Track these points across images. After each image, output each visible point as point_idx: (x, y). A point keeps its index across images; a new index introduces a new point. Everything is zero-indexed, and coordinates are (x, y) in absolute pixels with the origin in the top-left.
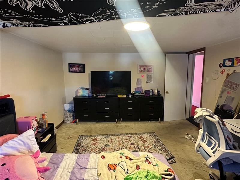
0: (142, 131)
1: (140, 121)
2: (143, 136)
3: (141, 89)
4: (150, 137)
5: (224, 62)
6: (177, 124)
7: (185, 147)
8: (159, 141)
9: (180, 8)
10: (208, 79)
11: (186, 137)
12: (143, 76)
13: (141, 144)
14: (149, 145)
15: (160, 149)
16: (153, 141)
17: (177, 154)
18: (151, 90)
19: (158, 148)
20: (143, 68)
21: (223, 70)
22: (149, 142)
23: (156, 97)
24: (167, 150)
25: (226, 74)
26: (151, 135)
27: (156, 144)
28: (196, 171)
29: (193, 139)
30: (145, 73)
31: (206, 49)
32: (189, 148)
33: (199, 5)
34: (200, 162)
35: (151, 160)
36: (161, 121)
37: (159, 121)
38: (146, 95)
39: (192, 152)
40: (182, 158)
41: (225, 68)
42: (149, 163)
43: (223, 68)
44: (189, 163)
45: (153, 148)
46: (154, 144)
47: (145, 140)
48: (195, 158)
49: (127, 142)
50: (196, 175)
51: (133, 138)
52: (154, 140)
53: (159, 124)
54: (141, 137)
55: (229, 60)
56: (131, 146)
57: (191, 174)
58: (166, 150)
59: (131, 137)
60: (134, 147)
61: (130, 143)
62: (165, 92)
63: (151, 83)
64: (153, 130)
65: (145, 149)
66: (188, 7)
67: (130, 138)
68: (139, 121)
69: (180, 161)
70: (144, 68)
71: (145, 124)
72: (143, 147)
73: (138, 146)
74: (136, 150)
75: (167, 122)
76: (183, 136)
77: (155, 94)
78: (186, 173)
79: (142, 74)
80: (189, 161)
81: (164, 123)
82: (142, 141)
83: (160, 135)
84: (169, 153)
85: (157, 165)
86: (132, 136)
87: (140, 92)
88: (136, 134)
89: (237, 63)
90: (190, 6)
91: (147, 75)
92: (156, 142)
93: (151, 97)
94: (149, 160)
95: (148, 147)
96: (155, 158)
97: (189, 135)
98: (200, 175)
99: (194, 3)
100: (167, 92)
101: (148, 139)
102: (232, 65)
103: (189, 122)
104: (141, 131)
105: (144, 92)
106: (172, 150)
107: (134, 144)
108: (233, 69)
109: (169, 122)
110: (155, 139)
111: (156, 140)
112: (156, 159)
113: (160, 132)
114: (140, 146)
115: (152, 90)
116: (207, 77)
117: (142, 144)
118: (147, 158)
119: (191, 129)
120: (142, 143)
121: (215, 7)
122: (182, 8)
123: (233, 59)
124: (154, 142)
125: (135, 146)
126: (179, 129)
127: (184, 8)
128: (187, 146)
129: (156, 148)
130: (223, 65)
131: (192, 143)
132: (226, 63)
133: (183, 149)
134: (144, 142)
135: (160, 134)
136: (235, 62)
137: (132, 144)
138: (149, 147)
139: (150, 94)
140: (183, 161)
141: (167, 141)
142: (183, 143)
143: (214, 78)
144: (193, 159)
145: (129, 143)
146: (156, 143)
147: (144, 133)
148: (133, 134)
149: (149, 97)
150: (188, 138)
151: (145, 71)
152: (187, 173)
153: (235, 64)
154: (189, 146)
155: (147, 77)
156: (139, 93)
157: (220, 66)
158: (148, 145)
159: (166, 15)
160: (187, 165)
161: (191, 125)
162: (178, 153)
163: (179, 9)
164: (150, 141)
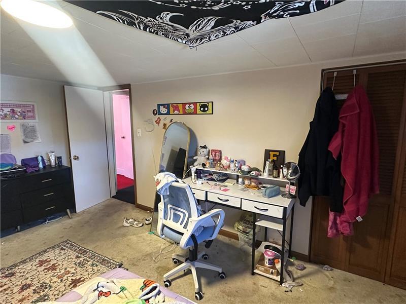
0: (38, 250)
1: (20, 231)
2: (44, 258)
3: (11, 158)
4: (63, 252)
5: (159, 108)
6: (102, 210)
7: (130, 239)
8: (84, 252)
9: (147, 18)
10: (139, 130)
11: (125, 224)
12: (12, 128)
13: (49, 276)
14: (68, 269)
15: (93, 265)
16: (71, 256)
17: (124, 257)
18: (40, 158)
19: (89, 263)
20: (9, 109)
21: (158, 119)
22: (65, 263)
23: (54, 170)
24: (106, 258)
25: (163, 124)
26: (62, 249)
27: (81, 259)
28: (157, 265)
29: (136, 222)
30: (17, 120)
31: (131, 87)
32: (135, 239)
33: (172, 26)
34: (156, 250)
35: (108, 288)
36: (71, 213)
37: (67, 214)
38: (29, 170)
39: (142, 242)
40: (134, 259)
41: (160, 116)
42: (107, 294)
43: (157, 116)
44: (145, 260)
45: (79, 269)
46: (78, 261)
47: (53, 265)
48: (149, 248)
49: (7, 292)
50: (160, 270)
51: (20, 275)
52: (73, 255)
53: (69, 221)
54: (41, 263)
55: (163, 105)
56: (23, 293)
57: (153, 273)
58: (104, 260)
59: (13, 274)
60: (34, 290)
61: (16, 289)
62: (72, 157)
63: (35, 142)
64: (62, 237)
65: (61, 281)
66: (157, 22)
67: (13, 278)
68: (18, 232)
69: (133, 264)
70: (13, 110)
71: (36, 232)
72: (55, 279)
73: (43, 283)
74: (42, 294)
75: (83, 212)
76: (120, 225)
77: (50, 166)
78: (147, 276)
79: (10, 122)
80: (143, 258)
81: (79, 216)
82: (48, 269)
83: (80, 240)
84: (112, 261)
85: (123, 289)
86: (16, 270)
87: (12, 165)
88: (24, 262)
89: (174, 111)
90: (161, 21)
91: (23, 125)
92: (79, 255)
93: (42, 172)
94: (104, 290)
95: (69, 274)
96: (113, 279)
97: (129, 220)
98: (164, 266)
99: (168, 20)
100: (76, 158)
101: (60, 258)
102: (168, 113)
103: (118, 200)
104: (35, 250)
105: (19, 163)
106: (113, 255)
107: (29, 286)
108: (169, 117)
109: (87, 212)
110: (75, 251)
111: (77, 252)
112: (115, 280)
113: (79, 235)
114: (47, 281)
115: (41, 156)
116: (138, 128)
117: (52, 275)
118: (99, 289)
119: (126, 210)
120: (50, 273)
121: (182, 35)
122: (149, 19)
123: (168, 105)
124: (74, 257)
125: (34, 288)
126: (107, 216)
127: (152, 20)
128: (132, 236)
129: (85, 265)
130: (157, 112)
131: (136, 229)
132: (160, 109)
133: (128, 245)
134: (54, 267)
135: (79, 237)
136: (171, 109)
137: (24, 287)
138: (69, 272)
139: (38, 166)
140: (136, 262)
141: (98, 243)
142: (124, 235)
143: (148, 130)
144: (147, 251)
145: (14, 292)
146: (80, 257)
147: (45, 251)
148: (15, 266)
149: (37, 173)
150: (128, 225)
151: (17, 116)
152: (149, 275)
153: (171, 112)
154: (134, 236)
155: (25, 130)
156: (10, 167)
157: (153, 113)
158: (66, 269)
159: (115, 17)
160: (144, 263)
161: (122, 204)
162: (125, 254)
163: (144, 18)
164: (65, 260)
